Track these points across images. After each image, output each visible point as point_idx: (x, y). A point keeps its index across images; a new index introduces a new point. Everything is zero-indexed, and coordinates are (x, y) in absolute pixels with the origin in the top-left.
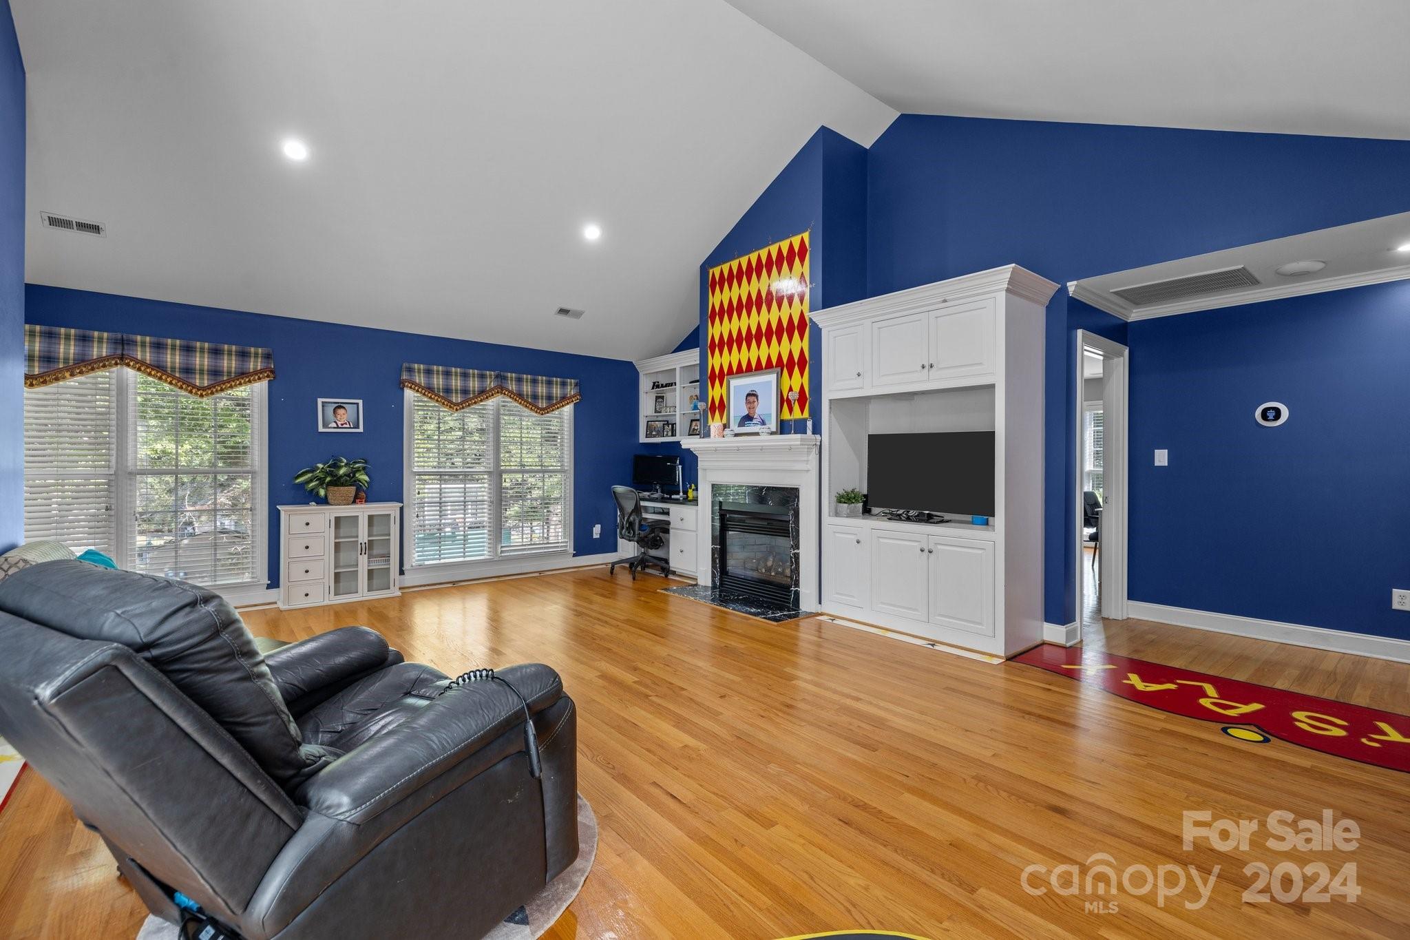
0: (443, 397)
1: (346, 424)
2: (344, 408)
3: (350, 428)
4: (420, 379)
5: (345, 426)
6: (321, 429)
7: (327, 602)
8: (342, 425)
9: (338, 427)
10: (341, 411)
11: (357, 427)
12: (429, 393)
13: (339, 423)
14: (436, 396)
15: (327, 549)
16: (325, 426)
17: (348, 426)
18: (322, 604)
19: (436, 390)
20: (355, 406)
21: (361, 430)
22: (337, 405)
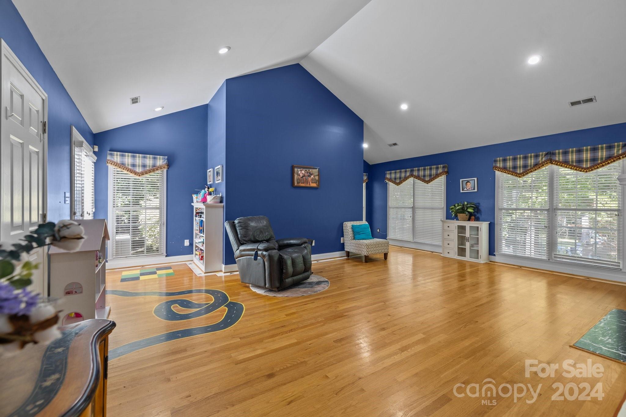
0: (512, 172)
1: (470, 188)
2: (469, 182)
3: (472, 190)
4: (500, 164)
5: (470, 189)
6: (461, 191)
7: (455, 258)
8: (469, 189)
9: (467, 190)
10: (468, 184)
11: (474, 189)
12: (504, 170)
13: (468, 188)
14: (508, 171)
15: (455, 238)
16: (463, 190)
17: (471, 189)
18: (453, 258)
19: (508, 168)
20: (474, 181)
21: (476, 190)
22: (467, 181)
